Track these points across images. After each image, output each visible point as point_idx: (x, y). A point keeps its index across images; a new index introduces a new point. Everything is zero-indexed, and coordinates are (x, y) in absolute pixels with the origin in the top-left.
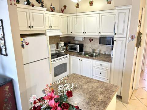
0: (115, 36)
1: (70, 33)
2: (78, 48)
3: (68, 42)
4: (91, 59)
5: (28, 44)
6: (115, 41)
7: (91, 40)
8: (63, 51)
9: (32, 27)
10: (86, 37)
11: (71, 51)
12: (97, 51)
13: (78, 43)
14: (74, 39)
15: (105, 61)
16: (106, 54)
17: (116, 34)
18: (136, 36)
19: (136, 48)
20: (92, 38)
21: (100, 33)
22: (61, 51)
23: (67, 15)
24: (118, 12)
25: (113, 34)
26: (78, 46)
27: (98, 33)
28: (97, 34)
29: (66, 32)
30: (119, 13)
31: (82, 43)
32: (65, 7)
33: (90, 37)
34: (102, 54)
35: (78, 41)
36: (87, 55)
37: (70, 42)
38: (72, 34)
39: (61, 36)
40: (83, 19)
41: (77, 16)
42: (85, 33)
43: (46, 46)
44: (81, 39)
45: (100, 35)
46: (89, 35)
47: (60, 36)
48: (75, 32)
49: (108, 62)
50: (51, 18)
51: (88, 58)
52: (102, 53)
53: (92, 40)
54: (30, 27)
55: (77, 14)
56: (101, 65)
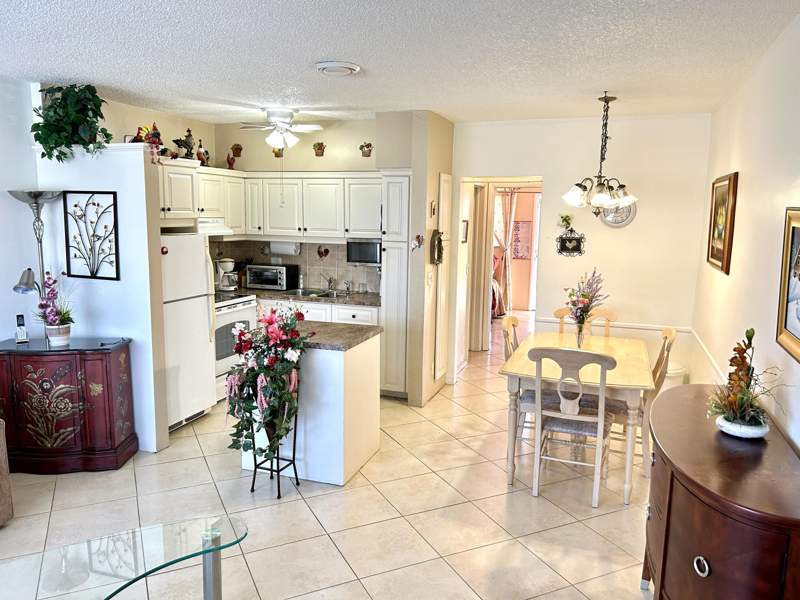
0: (384, 237)
1: (256, 231)
2: (284, 277)
3: (247, 259)
4: (326, 301)
5: (166, 252)
6: (384, 250)
7: (323, 252)
8: (232, 288)
9: (169, 210)
10: (308, 242)
11: (259, 286)
12: (342, 287)
13: (280, 261)
14: (267, 251)
15: (364, 304)
16: (367, 292)
17: (384, 233)
18: (427, 239)
19: (429, 268)
20: (324, 245)
21: (347, 230)
22: (226, 289)
23: (245, 175)
24: (385, 180)
25: (378, 235)
26: (284, 270)
27: (343, 230)
28: (341, 233)
29: (240, 227)
30: (389, 183)
31: (294, 263)
32: (237, 150)
33: (320, 242)
34: (358, 293)
35: (278, 255)
36: (314, 295)
37: (252, 260)
38: (261, 232)
39: (225, 240)
40: (296, 189)
41: (285, 181)
42: (305, 230)
43: (204, 261)
44: (291, 250)
45: (348, 235)
46: (318, 235)
47: (222, 237)
48: (271, 228)
49: (371, 305)
50: (202, 183)
51: (317, 300)
52: (356, 290)
53: (327, 251)
54: (163, 210)
55: (286, 175)
56: (354, 317)
